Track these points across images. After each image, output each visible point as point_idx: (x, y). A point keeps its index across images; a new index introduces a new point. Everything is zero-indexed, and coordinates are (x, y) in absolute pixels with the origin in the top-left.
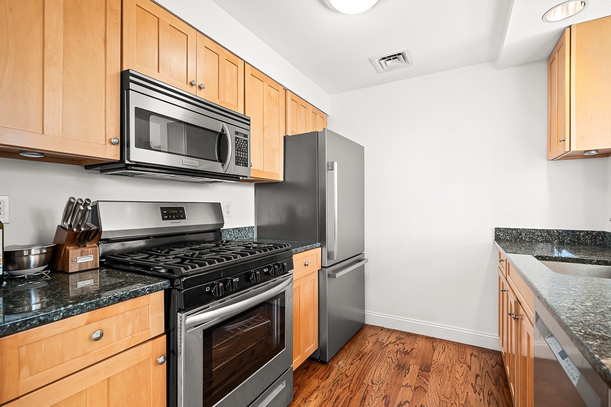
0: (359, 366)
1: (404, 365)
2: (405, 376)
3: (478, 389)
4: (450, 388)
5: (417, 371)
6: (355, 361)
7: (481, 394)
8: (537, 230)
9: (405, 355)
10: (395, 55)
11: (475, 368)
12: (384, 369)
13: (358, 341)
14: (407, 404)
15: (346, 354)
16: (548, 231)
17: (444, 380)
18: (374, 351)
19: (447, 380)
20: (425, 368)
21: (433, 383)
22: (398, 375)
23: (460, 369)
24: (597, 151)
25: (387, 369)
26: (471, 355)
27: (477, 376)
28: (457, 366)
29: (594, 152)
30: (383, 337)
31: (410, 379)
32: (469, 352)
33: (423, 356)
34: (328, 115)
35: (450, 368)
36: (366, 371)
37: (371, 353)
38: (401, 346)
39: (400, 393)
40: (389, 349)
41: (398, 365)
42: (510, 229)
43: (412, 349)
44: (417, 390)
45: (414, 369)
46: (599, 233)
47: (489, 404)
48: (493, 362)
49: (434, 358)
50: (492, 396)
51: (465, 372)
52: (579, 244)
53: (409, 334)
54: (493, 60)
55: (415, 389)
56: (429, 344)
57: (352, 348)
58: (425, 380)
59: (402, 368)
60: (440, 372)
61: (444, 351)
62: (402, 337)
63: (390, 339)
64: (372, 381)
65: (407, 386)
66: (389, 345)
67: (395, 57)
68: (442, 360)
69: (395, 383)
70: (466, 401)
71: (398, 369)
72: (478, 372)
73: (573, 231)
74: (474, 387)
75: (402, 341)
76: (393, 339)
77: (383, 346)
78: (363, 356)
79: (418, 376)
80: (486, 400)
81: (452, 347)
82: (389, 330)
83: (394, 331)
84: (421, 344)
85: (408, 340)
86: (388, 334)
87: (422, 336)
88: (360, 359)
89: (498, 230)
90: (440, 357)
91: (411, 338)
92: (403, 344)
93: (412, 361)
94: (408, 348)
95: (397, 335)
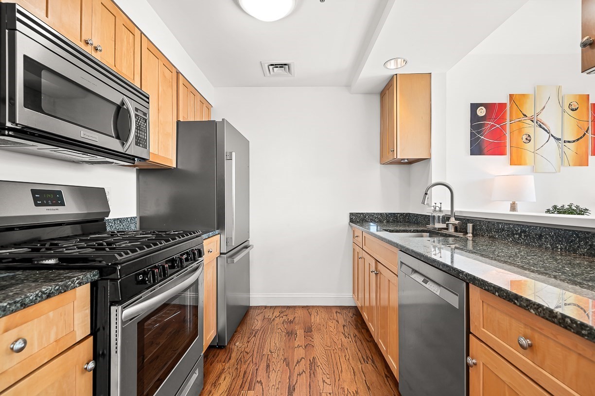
0: (255, 342)
1: (292, 331)
2: (295, 339)
3: (347, 335)
4: (329, 339)
5: (303, 333)
6: (250, 338)
7: (350, 338)
8: (375, 213)
9: (290, 324)
10: (282, 65)
11: (341, 321)
12: (277, 338)
13: (248, 322)
14: (303, 359)
15: (240, 335)
16: (381, 214)
17: (324, 335)
18: (264, 326)
19: (325, 334)
20: (308, 330)
21: (317, 339)
22: (289, 340)
23: (332, 324)
24: (407, 159)
25: (280, 338)
26: (336, 313)
27: (344, 326)
28: (329, 323)
29: (406, 160)
30: (269, 314)
31: (300, 340)
32: (334, 311)
33: (304, 321)
34: (212, 107)
35: (325, 325)
36: (263, 344)
37: (262, 329)
38: (285, 317)
39: (295, 353)
40: (276, 322)
41: (287, 333)
42: (359, 213)
43: (294, 318)
44: (307, 347)
45: (300, 332)
46: (407, 214)
47: (356, 343)
48: (351, 314)
49: (312, 321)
50: (356, 337)
51: (336, 325)
52: (398, 222)
53: (288, 307)
54: (348, 86)
55: (305, 347)
56: (305, 311)
57: (244, 328)
58: (311, 339)
59: (291, 334)
60: (319, 330)
61: (318, 314)
62: (283, 310)
63: (275, 315)
64: (270, 350)
65: (299, 346)
66: (276, 319)
67: (282, 66)
68: (318, 321)
69: (289, 347)
70: (341, 345)
71: (288, 336)
72: (344, 323)
73: (394, 214)
74: (344, 334)
75: (285, 314)
76: (277, 313)
77: (270, 321)
78: (256, 333)
79: (304, 337)
80: (354, 341)
81: (322, 310)
82: (271, 307)
83: (276, 307)
84: (299, 313)
85: (288, 312)
86: (272, 310)
87: (299, 307)
88: (255, 336)
89: (351, 214)
90: (316, 319)
91: (291, 310)
92: (286, 316)
93: (297, 327)
94: (291, 318)
95: (280, 310)
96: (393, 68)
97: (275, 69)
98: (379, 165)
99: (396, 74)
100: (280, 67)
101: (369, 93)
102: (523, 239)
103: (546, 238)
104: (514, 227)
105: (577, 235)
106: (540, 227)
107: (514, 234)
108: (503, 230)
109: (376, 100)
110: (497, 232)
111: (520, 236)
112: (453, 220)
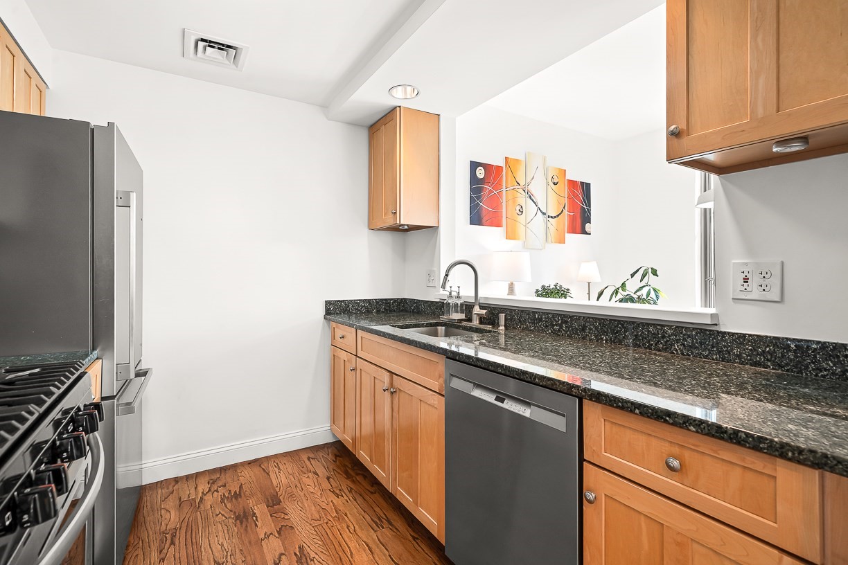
0: (177, 555)
1: (244, 512)
2: (256, 525)
3: (338, 492)
4: (313, 508)
5: (266, 510)
6: (165, 551)
7: (344, 495)
8: (361, 300)
9: (236, 499)
11: (322, 472)
12: (221, 534)
13: (148, 519)
14: (283, 557)
15: (140, 552)
16: (369, 301)
17: (302, 503)
18: (187, 518)
19: (304, 500)
20: (273, 501)
21: (294, 513)
22: (246, 530)
23: (308, 480)
25: (226, 532)
26: (309, 459)
27: (328, 478)
28: (304, 479)
30: (187, 491)
31: (265, 524)
32: (304, 457)
33: (261, 487)
34: (48, 88)
35: (298, 485)
36: (196, 554)
37: (184, 525)
38: (222, 490)
39: (265, 550)
40: (209, 503)
41: (237, 518)
42: (339, 301)
43: (241, 487)
44: (282, 532)
45: (260, 510)
46: (402, 299)
47: (355, 500)
48: (331, 457)
49: (275, 483)
50: (353, 491)
51: (315, 481)
52: (390, 311)
53: (223, 470)
54: (325, 107)
55: (279, 533)
56: (257, 470)
57: (144, 535)
58: (283, 516)
59: (244, 518)
60: (292, 495)
61: (279, 469)
62: (214, 477)
63: (200, 489)
64: (215, 562)
65: (267, 536)
66: (205, 498)
67: (223, 47)
68: (284, 481)
69: (250, 543)
70: (336, 511)
71: (241, 523)
72: (327, 474)
73: (386, 300)
74: (333, 492)
75: (220, 483)
76: (203, 486)
77: (195, 505)
78: (173, 537)
79: (271, 516)
80: (351, 498)
81: (284, 460)
82: (188, 477)
83: (198, 475)
84: (247, 475)
85: (226, 478)
86: (192, 483)
87: (243, 464)
88: (173, 543)
89: (328, 303)
90: (281, 478)
91: (229, 473)
92: (224, 486)
93: (251, 502)
94: (234, 488)
95: (207, 478)
96: (399, 98)
97: (208, 49)
98: (366, 230)
99: (400, 107)
100: (219, 48)
101: (354, 124)
102: (564, 330)
103: (590, 329)
104: (553, 317)
105: (622, 325)
106: (584, 317)
107: (554, 325)
108: (540, 320)
109: (363, 136)
110: (532, 323)
111: (561, 327)
112: (477, 310)
